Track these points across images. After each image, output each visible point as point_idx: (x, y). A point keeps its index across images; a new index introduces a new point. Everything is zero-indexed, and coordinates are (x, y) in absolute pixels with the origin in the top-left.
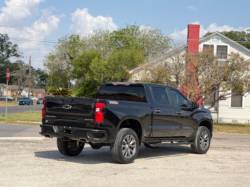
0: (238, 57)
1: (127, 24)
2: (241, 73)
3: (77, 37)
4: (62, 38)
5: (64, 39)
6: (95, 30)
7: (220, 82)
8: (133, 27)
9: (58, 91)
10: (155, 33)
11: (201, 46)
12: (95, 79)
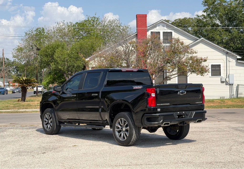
0: (178, 42)
1: (88, 16)
2: (182, 56)
3: (42, 30)
4: (28, 31)
5: (31, 32)
6: (59, 23)
7: (164, 65)
8: (93, 18)
9: (21, 81)
10: (114, 23)
11: (149, 33)
12: (60, 67)
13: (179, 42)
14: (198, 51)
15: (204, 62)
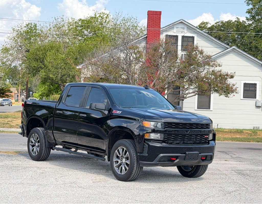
1: (95, 11)
2: (201, 69)
3: (34, 26)
4: (16, 26)
5: (20, 27)
6: (56, 18)
7: (175, 79)
8: (102, 15)
10: (130, 21)
11: (163, 37)
12: (51, 76)
13: (197, 50)
14: (223, 64)
15: (230, 79)
